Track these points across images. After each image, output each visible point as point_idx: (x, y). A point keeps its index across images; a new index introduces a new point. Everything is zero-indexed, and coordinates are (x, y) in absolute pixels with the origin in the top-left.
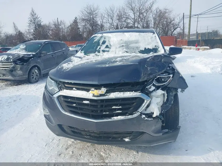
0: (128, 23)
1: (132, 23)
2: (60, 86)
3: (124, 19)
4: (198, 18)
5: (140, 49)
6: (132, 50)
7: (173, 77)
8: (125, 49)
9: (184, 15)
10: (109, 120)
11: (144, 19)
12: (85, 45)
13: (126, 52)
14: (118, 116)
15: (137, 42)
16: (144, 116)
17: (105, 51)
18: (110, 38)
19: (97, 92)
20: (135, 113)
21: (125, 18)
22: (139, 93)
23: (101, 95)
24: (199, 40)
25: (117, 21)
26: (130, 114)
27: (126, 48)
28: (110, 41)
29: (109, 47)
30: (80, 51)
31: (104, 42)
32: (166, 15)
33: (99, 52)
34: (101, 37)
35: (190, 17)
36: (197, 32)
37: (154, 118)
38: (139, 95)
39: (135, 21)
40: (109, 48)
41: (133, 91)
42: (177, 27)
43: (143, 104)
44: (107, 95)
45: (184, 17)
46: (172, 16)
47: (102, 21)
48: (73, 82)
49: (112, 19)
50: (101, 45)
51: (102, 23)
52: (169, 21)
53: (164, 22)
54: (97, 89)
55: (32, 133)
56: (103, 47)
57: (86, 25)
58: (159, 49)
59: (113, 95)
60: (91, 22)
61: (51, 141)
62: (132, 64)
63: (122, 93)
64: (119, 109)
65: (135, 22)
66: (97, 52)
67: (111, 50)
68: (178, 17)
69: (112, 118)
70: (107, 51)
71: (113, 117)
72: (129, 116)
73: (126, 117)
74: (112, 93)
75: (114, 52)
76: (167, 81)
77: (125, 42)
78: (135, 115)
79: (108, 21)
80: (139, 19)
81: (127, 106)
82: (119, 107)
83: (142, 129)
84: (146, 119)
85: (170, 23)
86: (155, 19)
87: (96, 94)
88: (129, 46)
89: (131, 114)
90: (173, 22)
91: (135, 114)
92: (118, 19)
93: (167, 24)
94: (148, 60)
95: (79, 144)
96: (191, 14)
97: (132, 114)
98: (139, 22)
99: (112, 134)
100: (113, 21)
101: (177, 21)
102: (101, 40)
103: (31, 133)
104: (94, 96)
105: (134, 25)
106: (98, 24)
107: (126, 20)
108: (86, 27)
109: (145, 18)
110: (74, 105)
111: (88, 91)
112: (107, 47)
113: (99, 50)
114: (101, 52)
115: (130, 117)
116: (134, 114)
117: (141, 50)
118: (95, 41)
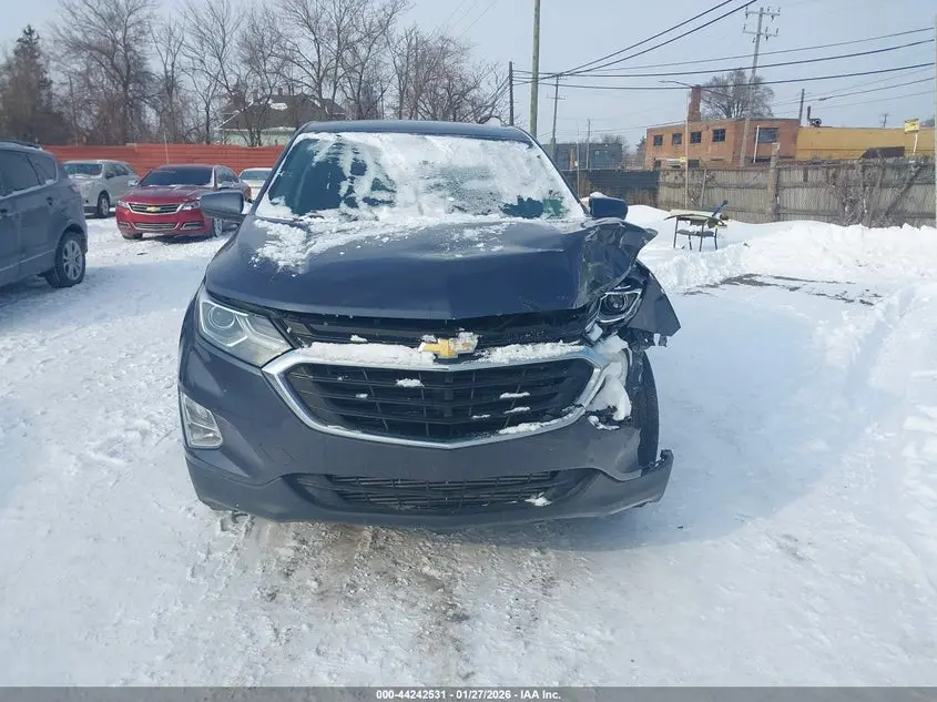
0: (291, 80)
1: (307, 80)
2: (288, 331)
3: (273, 59)
4: (557, 86)
5: (505, 201)
6: (476, 202)
7: (642, 296)
8: (452, 199)
9: (511, 70)
10: (493, 439)
11: (358, 68)
12: (278, 173)
13: (460, 208)
14: (517, 425)
15: (484, 175)
16: (594, 419)
17: (374, 200)
18: (374, 150)
19: (446, 347)
20: (570, 412)
21: (279, 60)
22: (579, 344)
23: (463, 357)
24: (571, 170)
25: (244, 70)
26: (556, 417)
27: (452, 195)
28: (380, 162)
29: (389, 188)
30: (266, 196)
31: (359, 169)
32: (448, 61)
33: (352, 203)
34: (339, 145)
35: (536, 80)
36: (554, 140)
37: (620, 423)
38: (580, 352)
39: (321, 73)
40: (389, 191)
41: (558, 341)
42: (487, 113)
43: (592, 381)
44: (481, 356)
45: (511, 77)
46: (467, 68)
47: (169, 62)
48: (351, 312)
49: (220, 59)
50: (352, 179)
51: (173, 72)
52: (459, 87)
53: (441, 92)
54: (446, 337)
55: (95, 540)
56: (363, 187)
57: (89, 71)
58: (565, 203)
59: (502, 356)
60: (119, 60)
61: (203, 556)
62: (539, 250)
63: (529, 347)
64: (520, 402)
65: (321, 80)
66: (343, 206)
67: (399, 198)
68: (492, 76)
69: (501, 432)
70: (383, 202)
71: (502, 428)
72: (552, 422)
73: (544, 424)
74: (499, 349)
75: (415, 207)
76: (627, 309)
77: (442, 170)
78: (571, 418)
79: (198, 62)
80: (337, 67)
81: (546, 391)
82: (521, 395)
83: (592, 461)
84: (601, 426)
85: (463, 94)
86: (402, 74)
87: (444, 354)
88: (463, 186)
89: (558, 415)
90: (474, 93)
91: (570, 415)
92: (248, 61)
93: (450, 97)
94: (587, 238)
95: (323, 552)
96: (537, 69)
97: (561, 417)
98: (341, 80)
99: (493, 486)
100: (225, 67)
101: (486, 90)
102: (341, 157)
103: (91, 539)
104: (437, 360)
105: (320, 92)
106: (147, 74)
107: (282, 65)
108: (92, 80)
109: (363, 64)
110: (363, 396)
111: (413, 343)
112: (376, 186)
113: (352, 195)
114: (363, 206)
115: (555, 423)
116: (566, 414)
117: (506, 205)
118: (317, 159)
